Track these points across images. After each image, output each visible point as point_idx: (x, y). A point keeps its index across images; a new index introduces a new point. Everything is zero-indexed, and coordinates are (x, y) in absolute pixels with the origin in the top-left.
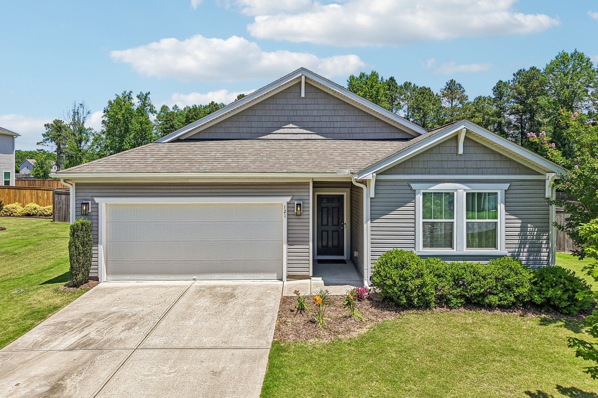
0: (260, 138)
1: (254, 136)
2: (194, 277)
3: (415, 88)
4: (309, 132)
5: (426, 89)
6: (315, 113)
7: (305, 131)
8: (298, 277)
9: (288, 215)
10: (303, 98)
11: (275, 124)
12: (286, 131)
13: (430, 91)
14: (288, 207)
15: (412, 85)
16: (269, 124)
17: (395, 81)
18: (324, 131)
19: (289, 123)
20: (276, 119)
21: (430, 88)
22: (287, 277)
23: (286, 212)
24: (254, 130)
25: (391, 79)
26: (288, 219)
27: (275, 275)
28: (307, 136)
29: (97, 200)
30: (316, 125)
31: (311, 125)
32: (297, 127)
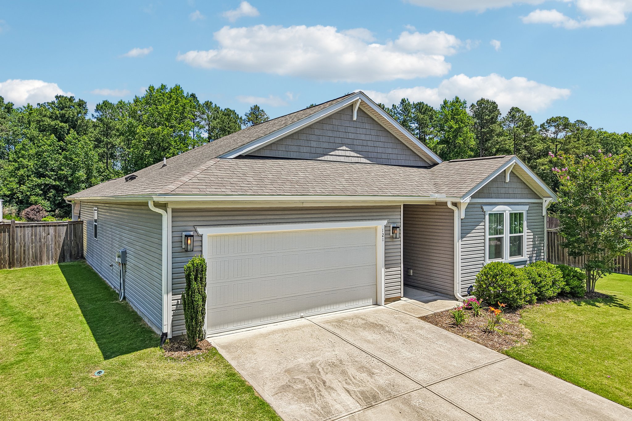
0: (318, 159)
1: (314, 156)
2: (302, 315)
3: (217, 109)
4: (358, 155)
5: (231, 111)
6: (363, 137)
7: (356, 155)
8: (392, 300)
9: (385, 238)
10: (354, 121)
11: (331, 146)
12: (340, 153)
13: (236, 114)
14: (385, 231)
15: (214, 105)
16: (325, 145)
17: (197, 98)
18: (370, 155)
19: (343, 144)
20: (332, 140)
21: (234, 111)
22: (385, 301)
23: (384, 235)
24: (313, 150)
25: (192, 96)
26: (385, 242)
27: (370, 301)
28: (356, 160)
29: (200, 230)
30: (365, 149)
31: (360, 148)
32: (349, 149)
